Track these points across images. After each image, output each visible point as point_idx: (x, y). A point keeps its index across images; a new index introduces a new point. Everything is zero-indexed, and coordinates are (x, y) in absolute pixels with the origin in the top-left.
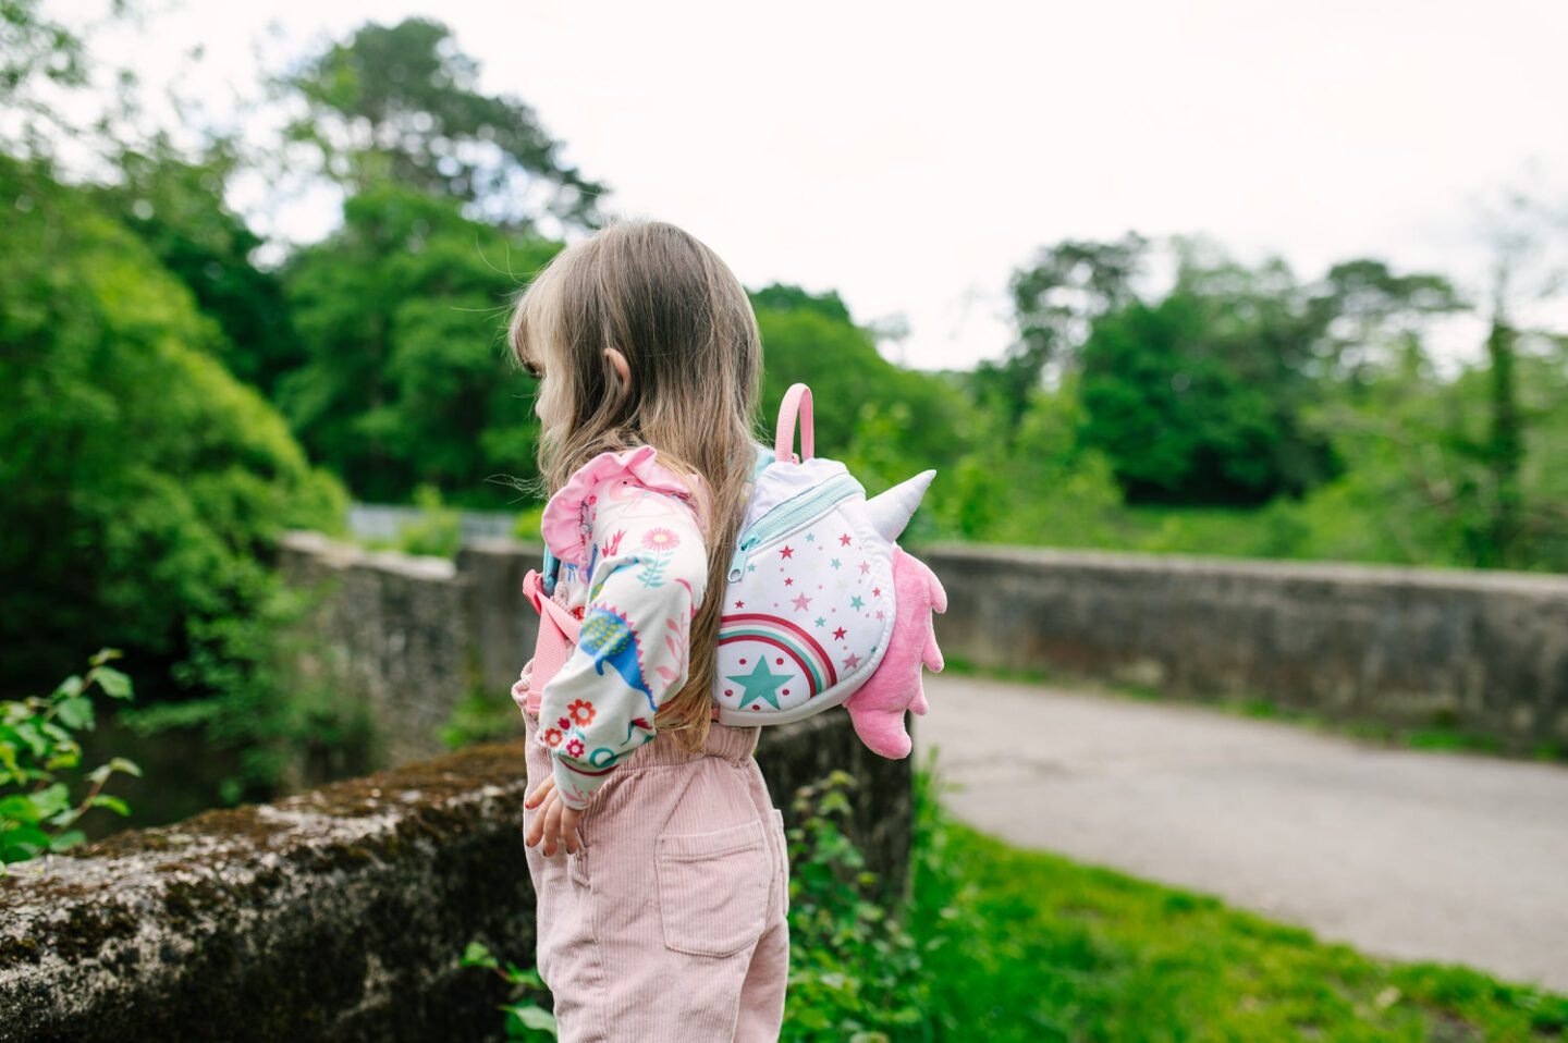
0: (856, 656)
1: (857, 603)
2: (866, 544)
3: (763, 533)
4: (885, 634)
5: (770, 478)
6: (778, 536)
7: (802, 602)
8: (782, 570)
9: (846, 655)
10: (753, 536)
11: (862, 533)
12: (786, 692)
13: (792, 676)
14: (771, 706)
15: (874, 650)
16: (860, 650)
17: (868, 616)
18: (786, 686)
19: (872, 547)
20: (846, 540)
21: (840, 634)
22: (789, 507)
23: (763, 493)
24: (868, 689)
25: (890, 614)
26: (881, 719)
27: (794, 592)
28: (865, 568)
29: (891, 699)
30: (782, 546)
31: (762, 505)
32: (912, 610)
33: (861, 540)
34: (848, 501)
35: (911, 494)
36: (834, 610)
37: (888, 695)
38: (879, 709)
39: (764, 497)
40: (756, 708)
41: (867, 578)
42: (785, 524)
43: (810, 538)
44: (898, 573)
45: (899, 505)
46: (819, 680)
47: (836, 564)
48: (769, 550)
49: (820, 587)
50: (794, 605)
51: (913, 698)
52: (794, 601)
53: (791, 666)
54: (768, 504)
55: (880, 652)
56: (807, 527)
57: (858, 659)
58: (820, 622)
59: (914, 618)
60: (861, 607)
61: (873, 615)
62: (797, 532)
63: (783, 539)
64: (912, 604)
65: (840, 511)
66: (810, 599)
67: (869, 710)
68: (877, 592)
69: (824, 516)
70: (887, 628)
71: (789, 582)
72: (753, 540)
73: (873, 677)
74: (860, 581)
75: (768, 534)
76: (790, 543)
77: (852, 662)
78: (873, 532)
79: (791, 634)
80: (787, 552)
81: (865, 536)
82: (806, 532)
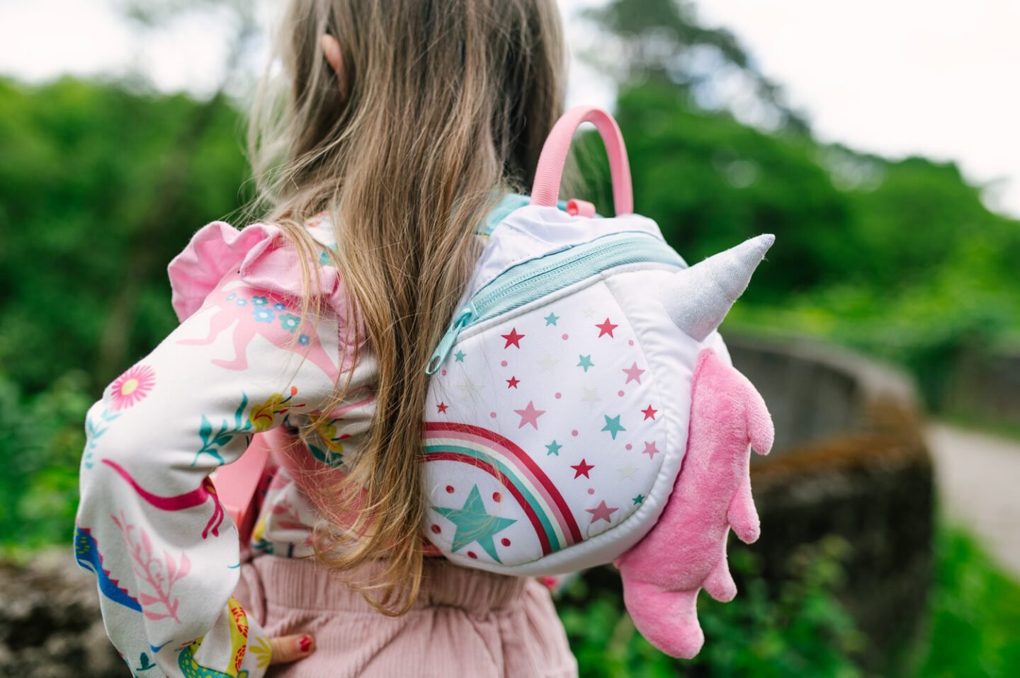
0: (609, 505)
1: (613, 426)
2: (646, 336)
3: (482, 307)
4: (662, 477)
5: (512, 228)
6: (501, 313)
7: (530, 415)
8: (504, 364)
9: (593, 502)
10: (467, 310)
11: (640, 320)
12: (506, 542)
13: (515, 521)
14: (490, 558)
15: (640, 500)
16: (619, 499)
17: (629, 447)
18: (505, 533)
19: (652, 343)
20: (607, 328)
21: (583, 469)
22: (526, 271)
23: (497, 249)
24: (640, 553)
25: (670, 448)
26: (655, 599)
27: (519, 398)
28: (634, 373)
29: (671, 572)
30: (506, 329)
31: (491, 266)
32: (713, 445)
33: (636, 330)
34: (628, 271)
35: (731, 269)
36: (575, 433)
37: (666, 566)
38: (653, 583)
39: (495, 256)
40: (472, 555)
41: (635, 390)
42: (515, 295)
43: (552, 320)
44: (699, 387)
45: (711, 284)
46: (554, 533)
47: (586, 363)
48: (487, 333)
49: (558, 396)
50: (519, 418)
51: (708, 575)
52: (519, 412)
53: (510, 508)
54: (498, 264)
55: (653, 502)
56: (547, 304)
57: (614, 510)
58: (554, 448)
59: (715, 458)
60: (619, 433)
61: (639, 446)
62: (531, 310)
63: (510, 318)
64: (714, 437)
65: (606, 283)
66: (542, 412)
67: (642, 582)
68: (649, 412)
69: (579, 290)
70: (664, 469)
71: (513, 382)
72: (470, 315)
73: (648, 535)
74: (621, 394)
75: (489, 309)
76: (519, 325)
77: (602, 512)
78: (666, 321)
79: (513, 461)
80: (513, 339)
81: (644, 326)
82: (547, 311)
